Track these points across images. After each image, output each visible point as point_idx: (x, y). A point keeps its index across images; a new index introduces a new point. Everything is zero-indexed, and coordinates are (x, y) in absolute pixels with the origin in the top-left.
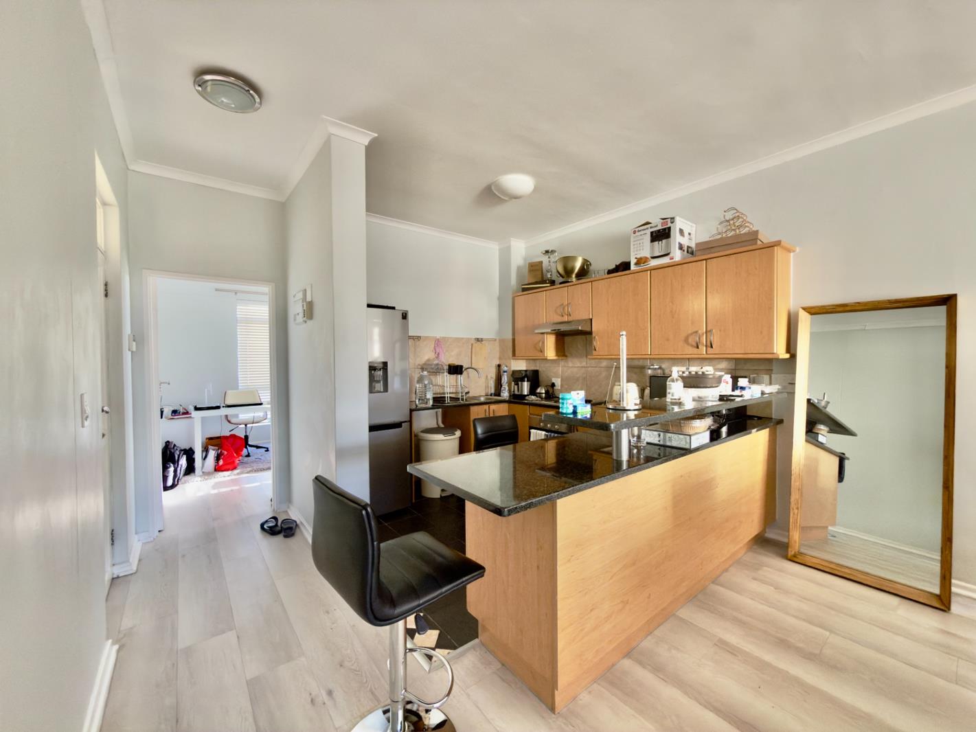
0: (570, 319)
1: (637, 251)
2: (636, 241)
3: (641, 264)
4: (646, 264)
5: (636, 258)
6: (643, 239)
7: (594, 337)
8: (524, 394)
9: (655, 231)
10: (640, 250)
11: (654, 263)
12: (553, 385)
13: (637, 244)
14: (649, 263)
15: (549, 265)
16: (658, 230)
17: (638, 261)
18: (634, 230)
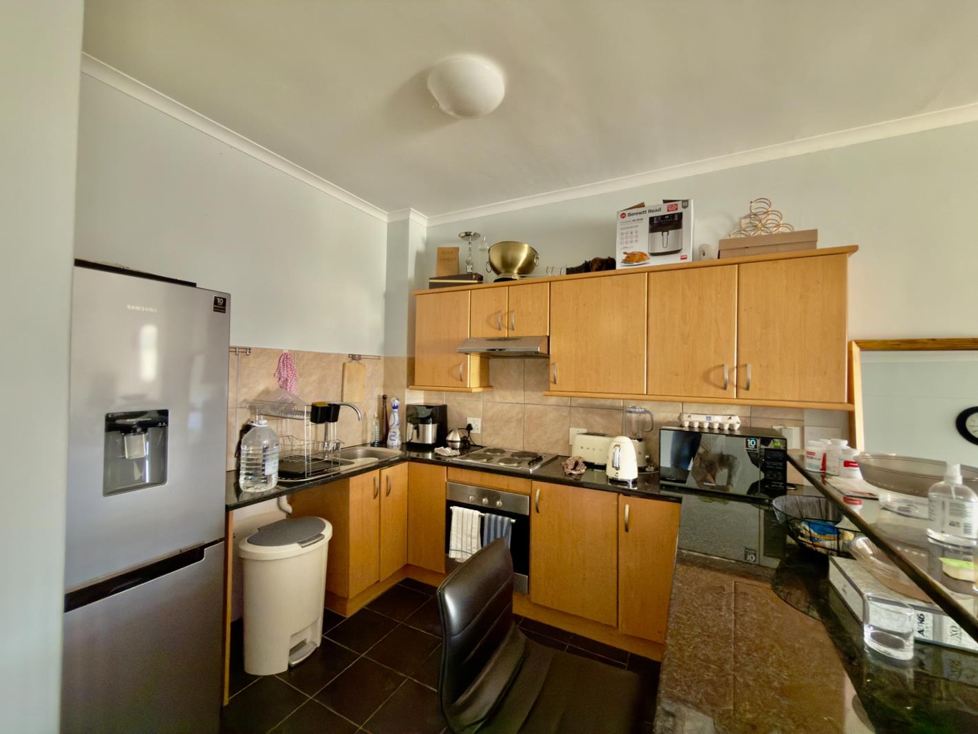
0: (512, 334)
1: (627, 243)
2: (624, 228)
3: (632, 262)
4: (641, 263)
5: (625, 253)
6: (637, 226)
7: (554, 364)
8: (427, 442)
9: (657, 217)
10: (631, 242)
11: (655, 262)
12: (469, 428)
13: (627, 234)
14: (646, 261)
15: (470, 254)
16: (661, 216)
17: (627, 257)
18: (622, 212)
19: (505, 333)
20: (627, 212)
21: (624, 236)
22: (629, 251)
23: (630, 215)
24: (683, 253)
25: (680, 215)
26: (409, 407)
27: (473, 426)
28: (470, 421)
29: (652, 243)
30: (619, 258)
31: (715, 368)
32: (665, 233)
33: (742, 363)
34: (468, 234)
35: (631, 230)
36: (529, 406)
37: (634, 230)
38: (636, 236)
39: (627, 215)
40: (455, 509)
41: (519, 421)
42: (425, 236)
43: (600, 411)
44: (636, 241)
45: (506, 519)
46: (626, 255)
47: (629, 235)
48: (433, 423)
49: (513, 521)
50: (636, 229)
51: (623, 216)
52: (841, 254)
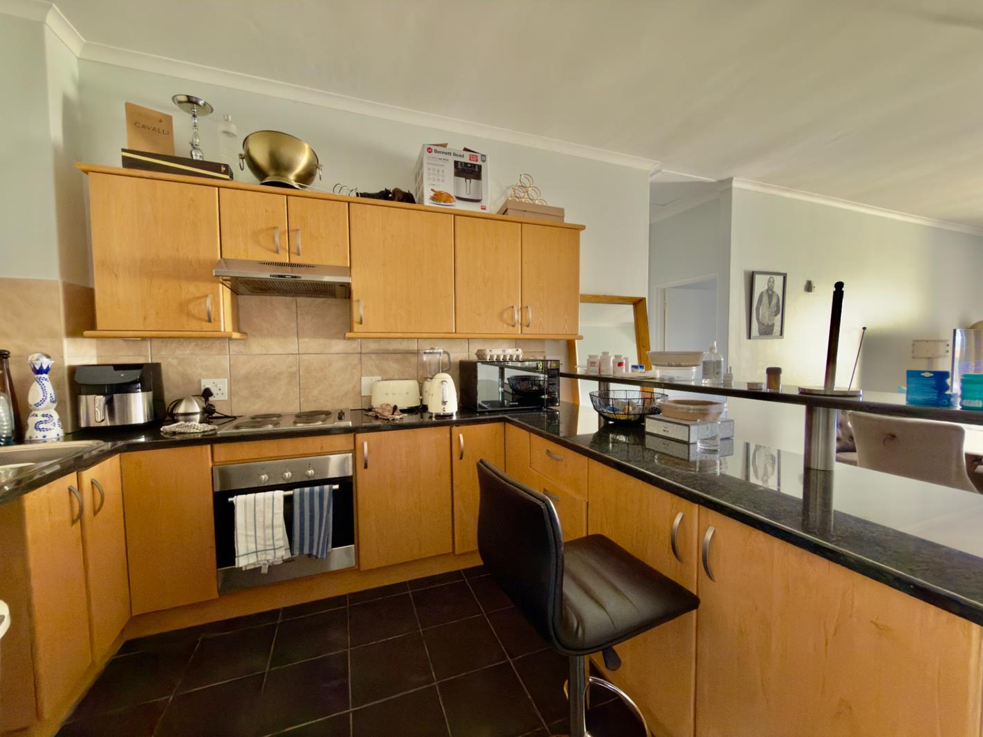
0: (295, 260)
1: (434, 180)
2: (431, 164)
3: (440, 201)
4: (448, 204)
5: (432, 190)
6: (443, 166)
7: (358, 301)
8: (134, 422)
9: (462, 163)
10: (439, 180)
11: (460, 206)
12: (207, 394)
13: (434, 170)
14: (453, 204)
15: (196, 135)
16: (465, 163)
17: (435, 195)
18: (430, 146)
19: (285, 259)
20: (433, 148)
21: (431, 172)
22: (437, 189)
23: (436, 151)
24: (483, 203)
25: (480, 167)
26: (73, 371)
27: (213, 390)
28: (206, 383)
29: (457, 187)
30: (428, 194)
31: (508, 308)
32: (468, 181)
33: (524, 305)
34: (191, 101)
35: (436, 167)
36: (306, 357)
37: (440, 168)
38: (443, 176)
39: (433, 151)
40: (239, 500)
41: (292, 375)
42: (77, 74)
43: (395, 356)
44: (443, 181)
45: (327, 487)
46: (433, 193)
47: (436, 172)
48: (142, 391)
49: (336, 487)
50: (442, 168)
51: (430, 150)
52: (577, 229)
